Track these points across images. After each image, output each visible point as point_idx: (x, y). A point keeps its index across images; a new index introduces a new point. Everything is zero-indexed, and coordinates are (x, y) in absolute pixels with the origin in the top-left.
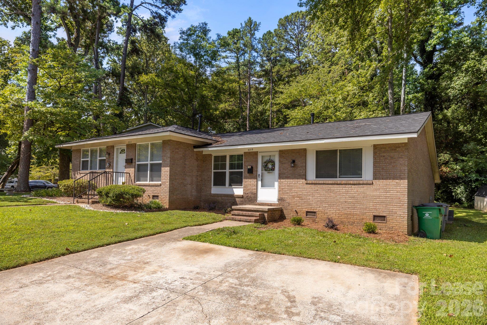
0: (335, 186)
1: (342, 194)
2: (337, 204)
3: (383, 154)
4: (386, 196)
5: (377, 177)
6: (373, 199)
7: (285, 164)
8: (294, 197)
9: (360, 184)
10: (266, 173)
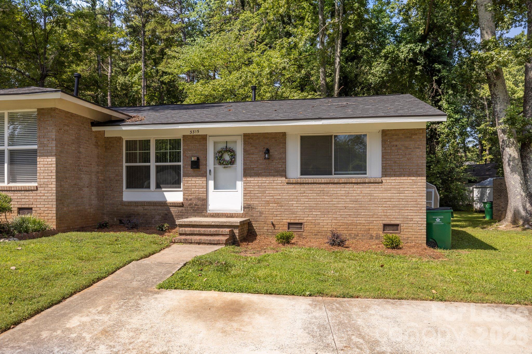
0: (331, 186)
1: (340, 197)
2: (334, 211)
3: (395, 143)
4: (400, 197)
5: (388, 173)
6: (382, 203)
7: (253, 154)
8: (268, 203)
9: (365, 183)
10: (220, 167)
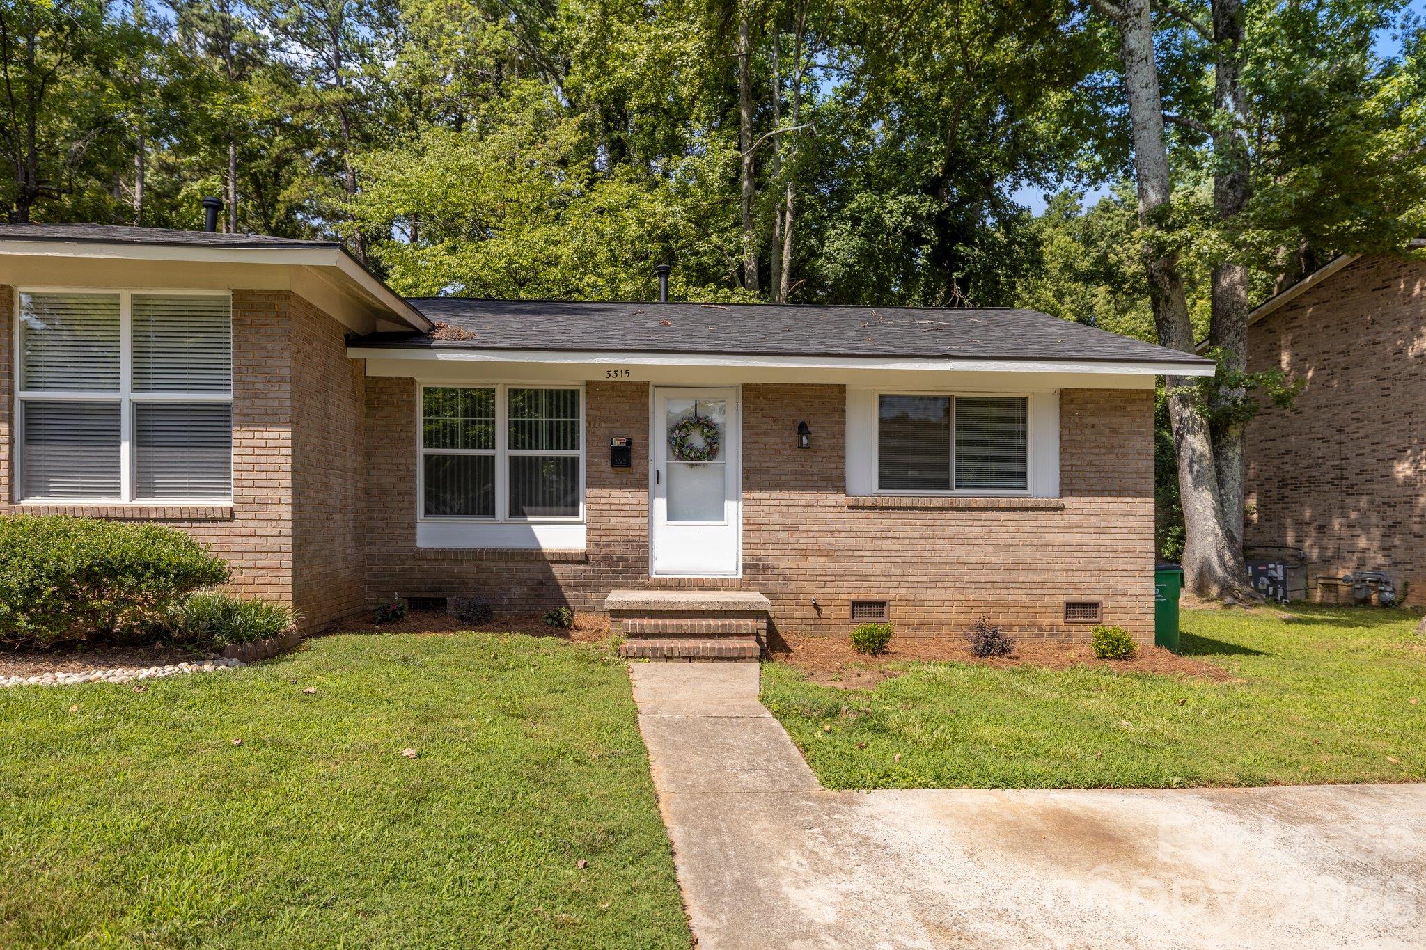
1: (970, 541)
2: (957, 573)
3: (1091, 420)
8: (804, 553)
9: (1027, 509)
